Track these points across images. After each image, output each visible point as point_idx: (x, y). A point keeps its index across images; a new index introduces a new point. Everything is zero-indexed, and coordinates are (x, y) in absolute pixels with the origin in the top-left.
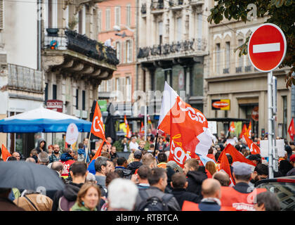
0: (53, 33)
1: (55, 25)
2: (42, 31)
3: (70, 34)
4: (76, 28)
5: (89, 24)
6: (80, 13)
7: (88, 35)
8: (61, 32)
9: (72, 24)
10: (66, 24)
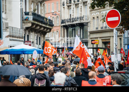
0: (27, 14)
1: (28, 11)
2: (22, 13)
3: (34, 14)
4: (36, 12)
5: (41, 10)
6: (38, 6)
7: (41, 15)
8: (30, 13)
9: (35, 10)
10: (32, 10)
